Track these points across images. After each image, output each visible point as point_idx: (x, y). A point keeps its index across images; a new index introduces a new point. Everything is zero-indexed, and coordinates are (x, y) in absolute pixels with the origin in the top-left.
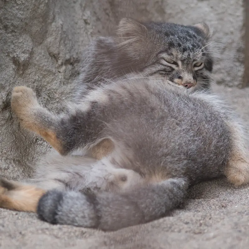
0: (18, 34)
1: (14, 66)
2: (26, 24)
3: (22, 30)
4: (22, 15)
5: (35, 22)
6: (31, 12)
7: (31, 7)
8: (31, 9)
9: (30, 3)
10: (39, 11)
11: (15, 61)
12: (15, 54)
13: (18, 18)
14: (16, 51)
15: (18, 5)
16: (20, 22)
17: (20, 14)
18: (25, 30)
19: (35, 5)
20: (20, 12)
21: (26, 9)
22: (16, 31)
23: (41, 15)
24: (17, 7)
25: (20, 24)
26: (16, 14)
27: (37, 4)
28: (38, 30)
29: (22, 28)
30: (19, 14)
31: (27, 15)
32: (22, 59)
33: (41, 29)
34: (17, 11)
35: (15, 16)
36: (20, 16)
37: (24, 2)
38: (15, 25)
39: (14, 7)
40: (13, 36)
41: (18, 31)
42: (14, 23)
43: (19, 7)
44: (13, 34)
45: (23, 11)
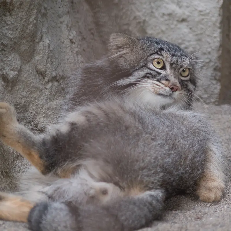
0: (8, 53)
1: (3, 83)
2: (15, 43)
3: (12, 49)
4: (11, 34)
5: (24, 41)
6: (20, 32)
7: (20, 28)
8: (20, 29)
9: (19, 24)
10: (28, 31)
11: (5, 78)
12: (4, 71)
13: (8, 37)
14: (5, 68)
15: (7, 25)
16: (10, 41)
17: (10, 33)
18: (14, 48)
19: (24, 25)
20: (10, 32)
21: (15, 29)
22: (5, 50)
23: (29, 35)
24: (7, 27)
25: (9, 43)
26: (6, 34)
27: (26, 25)
28: (26, 49)
29: (11, 47)
30: (8, 34)
31: (16, 35)
32: (11, 76)
33: (29, 48)
34: (6, 31)
35: (5, 36)
36: (10, 36)
37: (13, 22)
38: (5, 44)
39: (4, 27)
40: (3, 54)
41: (8, 50)
42: (4, 42)
43: (9, 27)
44: (3, 52)
45: (13, 31)
